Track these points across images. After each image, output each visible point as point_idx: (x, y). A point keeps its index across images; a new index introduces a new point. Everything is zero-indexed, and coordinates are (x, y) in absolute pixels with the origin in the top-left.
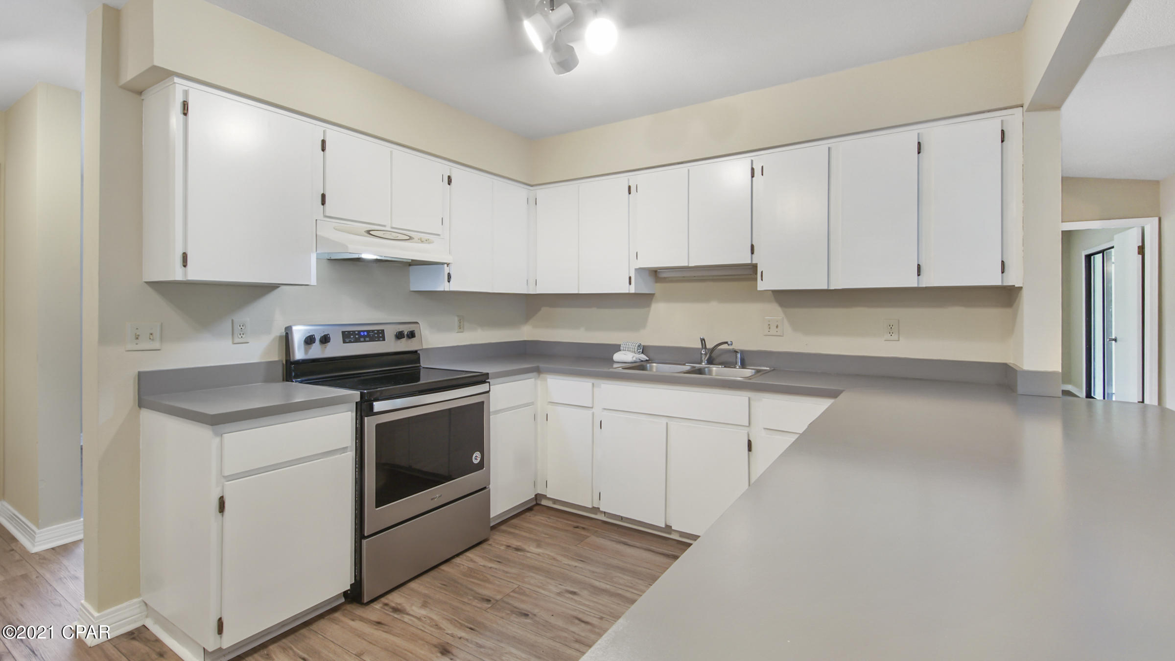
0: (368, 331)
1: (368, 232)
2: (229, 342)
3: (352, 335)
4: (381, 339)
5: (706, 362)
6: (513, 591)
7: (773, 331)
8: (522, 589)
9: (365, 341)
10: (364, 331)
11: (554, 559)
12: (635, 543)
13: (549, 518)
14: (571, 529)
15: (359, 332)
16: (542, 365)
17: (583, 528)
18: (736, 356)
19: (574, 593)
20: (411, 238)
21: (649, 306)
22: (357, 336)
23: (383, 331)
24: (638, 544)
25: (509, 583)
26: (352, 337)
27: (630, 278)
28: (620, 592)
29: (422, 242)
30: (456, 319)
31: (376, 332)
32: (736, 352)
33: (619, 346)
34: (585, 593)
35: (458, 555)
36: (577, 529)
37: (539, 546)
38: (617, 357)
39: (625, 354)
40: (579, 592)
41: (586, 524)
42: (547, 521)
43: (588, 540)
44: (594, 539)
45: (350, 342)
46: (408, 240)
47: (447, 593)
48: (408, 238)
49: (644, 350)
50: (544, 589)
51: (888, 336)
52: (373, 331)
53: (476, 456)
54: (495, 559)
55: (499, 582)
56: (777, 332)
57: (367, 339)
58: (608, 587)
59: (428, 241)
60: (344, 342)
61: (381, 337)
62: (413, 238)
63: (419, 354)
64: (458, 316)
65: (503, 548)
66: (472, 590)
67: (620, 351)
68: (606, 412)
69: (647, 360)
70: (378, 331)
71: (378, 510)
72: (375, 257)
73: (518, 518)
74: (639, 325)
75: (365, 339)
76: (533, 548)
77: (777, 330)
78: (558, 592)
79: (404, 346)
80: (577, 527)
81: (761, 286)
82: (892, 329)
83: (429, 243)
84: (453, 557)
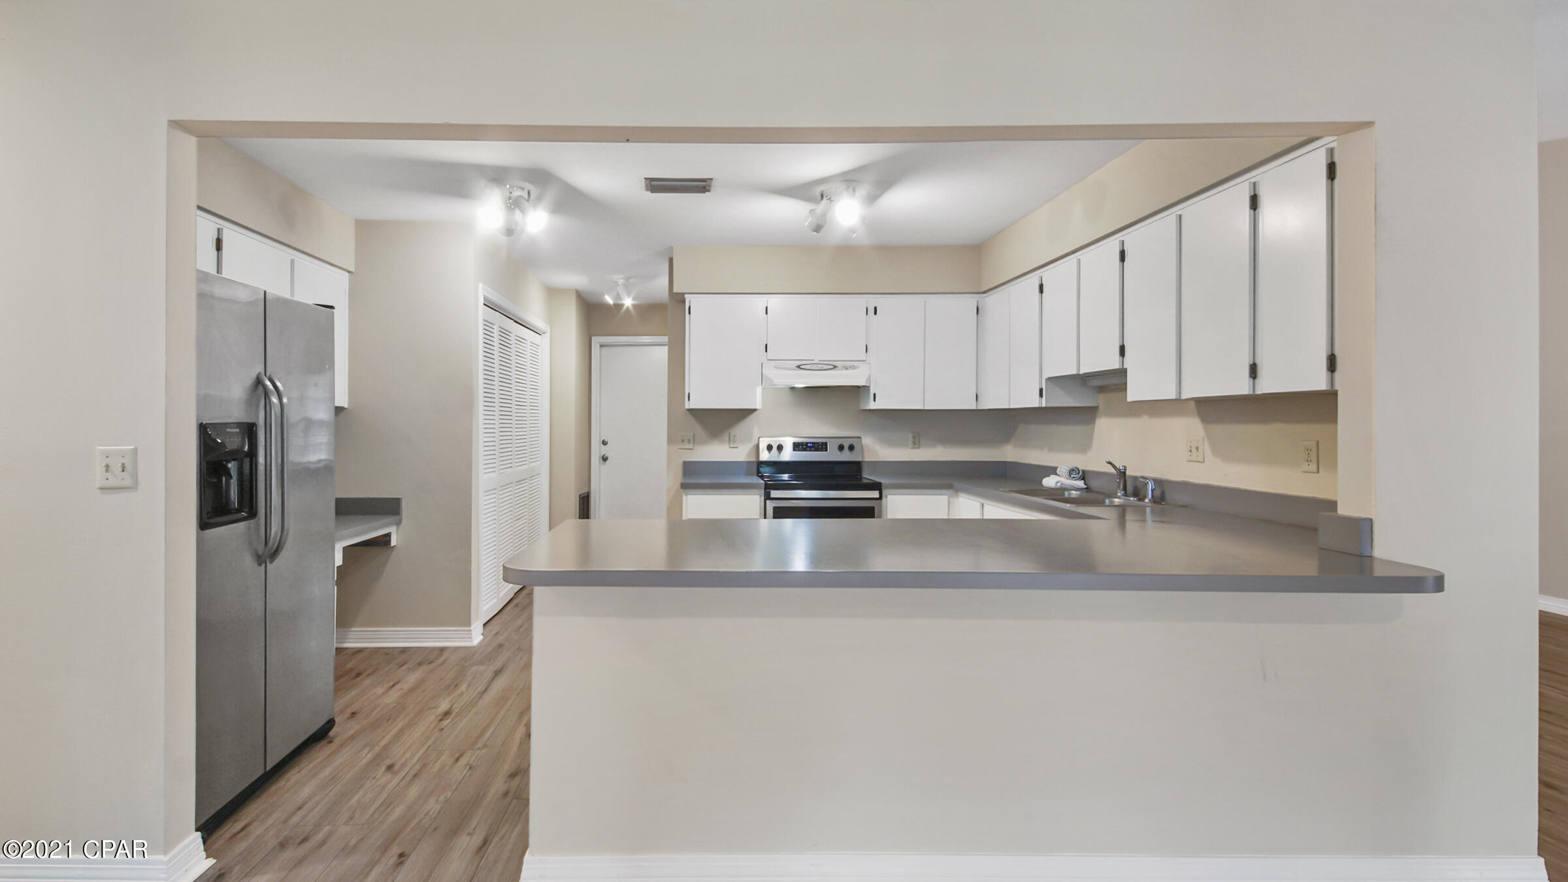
0: (813, 443)
1: (799, 367)
2: (727, 447)
3: (801, 445)
4: (825, 450)
7: (1195, 455)
9: (810, 451)
15: (807, 443)
16: (956, 484)
20: (835, 367)
21: (1094, 421)
22: (808, 447)
23: (826, 443)
26: (802, 447)
27: (1041, 390)
29: (847, 369)
30: (910, 436)
33: (1051, 468)
38: (1046, 481)
39: (1056, 479)
45: (797, 451)
46: (831, 369)
48: (833, 367)
49: (1082, 475)
51: (1305, 466)
52: (818, 443)
56: (1198, 455)
57: (813, 449)
59: (853, 368)
60: (793, 450)
61: (824, 448)
62: (838, 367)
63: (863, 464)
64: (914, 433)
67: (1051, 474)
70: (822, 443)
72: (805, 386)
74: (1084, 446)
75: (810, 449)
77: (1198, 452)
79: (846, 456)
82: (1310, 455)
83: (854, 369)
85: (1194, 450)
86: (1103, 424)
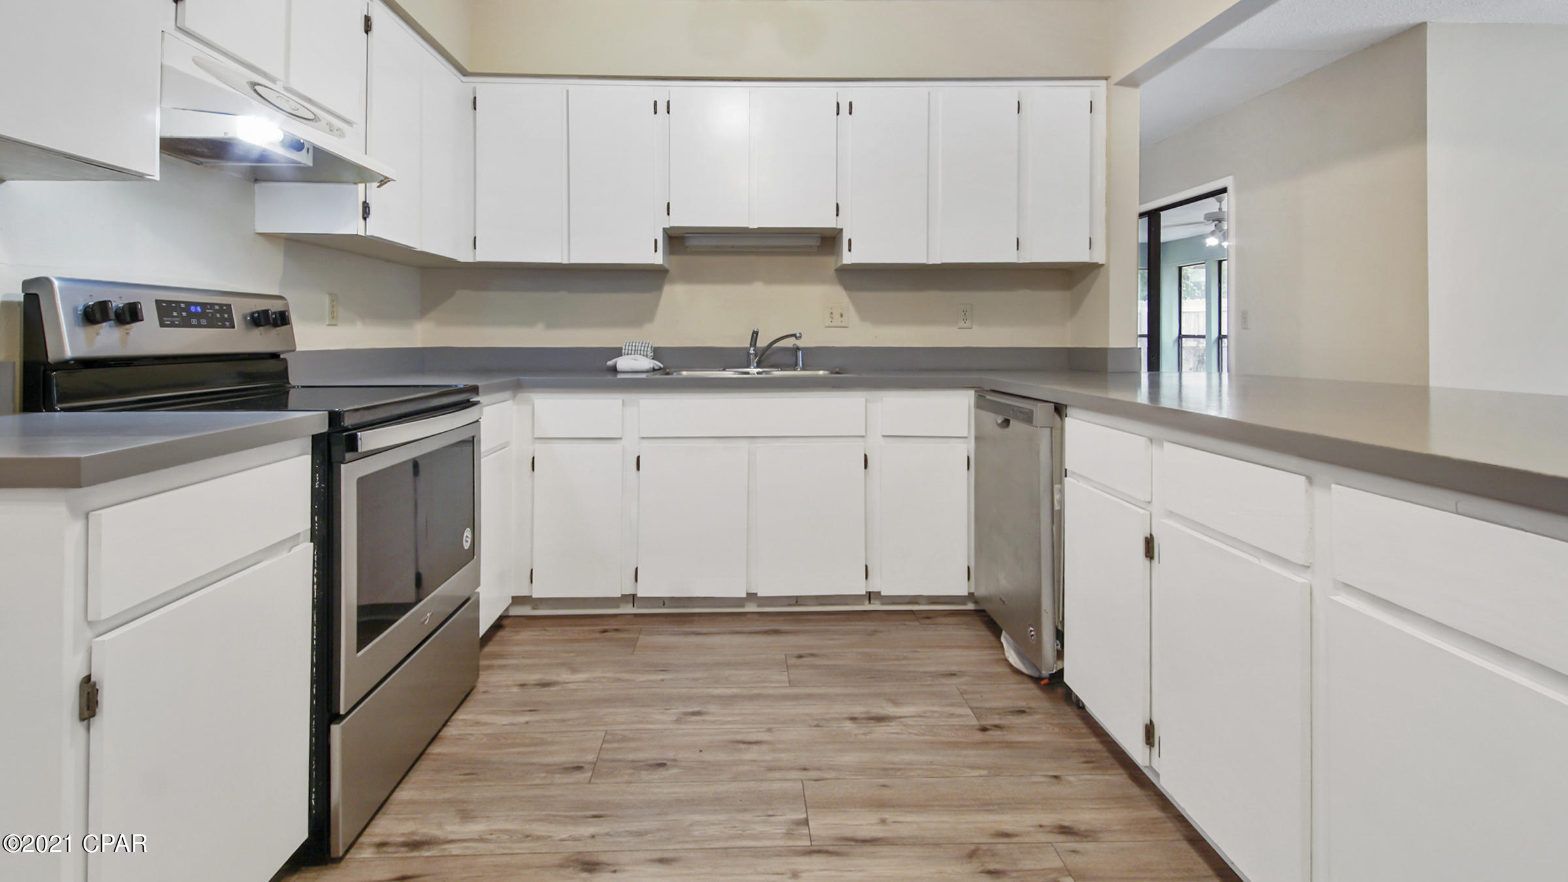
0: (203, 303)
1: (253, 86)
3: (175, 309)
4: (228, 324)
5: (755, 364)
6: (604, 741)
7: (837, 321)
8: (617, 734)
9: (199, 326)
10: (196, 304)
11: (619, 680)
12: (710, 629)
13: (545, 630)
14: (598, 635)
15: (189, 304)
17: (616, 630)
18: (797, 354)
19: (698, 713)
20: (316, 118)
21: (660, 288)
22: (184, 314)
23: (228, 307)
24: (713, 630)
25: (584, 733)
26: (175, 314)
27: (656, 241)
28: (756, 691)
29: (330, 131)
30: (327, 299)
31: (217, 307)
32: (798, 349)
33: (621, 349)
34: (712, 708)
35: (445, 725)
36: (606, 634)
37: (574, 670)
38: (623, 363)
39: (635, 360)
40: (704, 710)
41: (614, 624)
42: (545, 635)
43: (639, 643)
44: (644, 639)
45: (172, 325)
46: (312, 120)
47: (492, 784)
48: (312, 117)
49: (657, 353)
50: (648, 723)
51: (962, 324)
52: (212, 305)
53: (467, 537)
54: (519, 709)
55: (568, 737)
56: (841, 322)
57: (204, 322)
58: (734, 690)
59: (337, 132)
60: (162, 325)
61: (226, 320)
62: (320, 120)
63: (285, 360)
64: (330, 294)
65: (515, 690)
66: (533, 764)
67: (621, 355)
68: (645, 443)
69: (660, 369)
70: (221, 305)
71: (361, 656)
73: (491, 643)
74: (646, 316)
75: (199, 321)
76: (565, 676)
77: (842, 319)
78: (675, 719)
80: (605, 631)
81: (848, 258)
82: (966, 314)
83: (339, 136)
84: (439, 731)
85: (836, 316)
86: (675, 293)
